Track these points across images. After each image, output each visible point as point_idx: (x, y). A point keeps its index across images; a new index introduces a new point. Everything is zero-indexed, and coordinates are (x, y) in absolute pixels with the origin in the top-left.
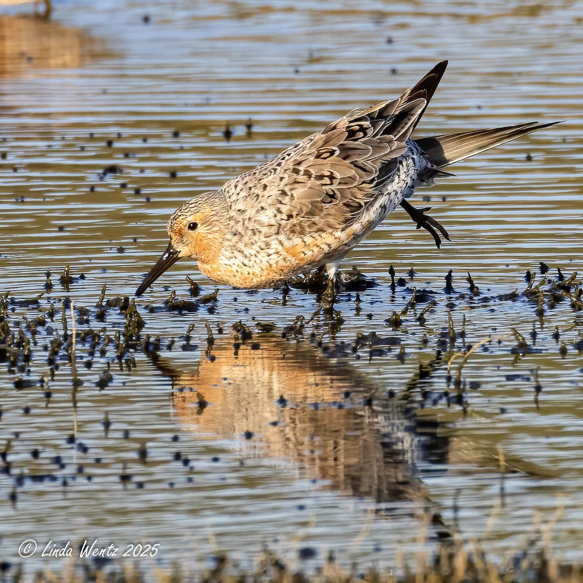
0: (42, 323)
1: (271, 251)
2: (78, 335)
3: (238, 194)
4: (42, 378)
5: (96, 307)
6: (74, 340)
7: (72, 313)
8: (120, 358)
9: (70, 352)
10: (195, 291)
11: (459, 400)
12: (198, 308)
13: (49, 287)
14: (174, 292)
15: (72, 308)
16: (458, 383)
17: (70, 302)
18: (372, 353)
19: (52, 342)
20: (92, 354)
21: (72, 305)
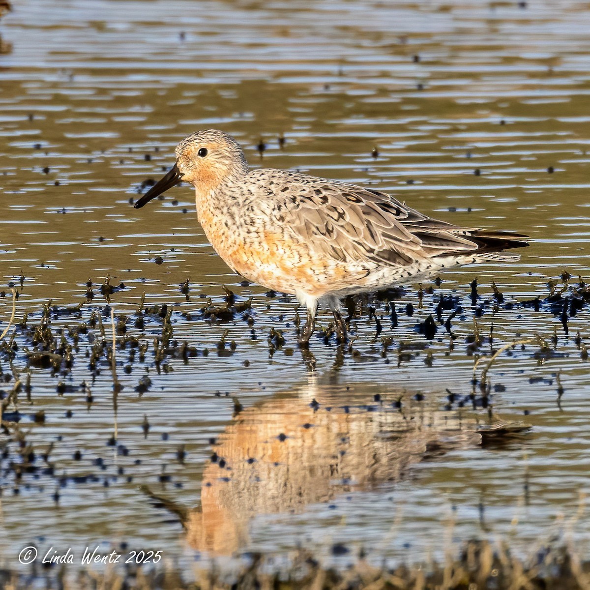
0: (84, 330)
1: (252, 229)
2: (118, 342)
3: (258, 180)
4: (84, 383)
5: (136, 315)
6: (114, 347)
7: (112, 321)
8: (157, 363)
9: (110, 358)
10: (230, 299)
11: (484, 402)
12: (234, 315)
13: (90, 295)
14: (210, 300)
15: (112, 316)
16: (483, 386)
17: (111, 310)
18: (401, 358)
19: (92, 349)
20: (131, 360)
21: (112, 312)
